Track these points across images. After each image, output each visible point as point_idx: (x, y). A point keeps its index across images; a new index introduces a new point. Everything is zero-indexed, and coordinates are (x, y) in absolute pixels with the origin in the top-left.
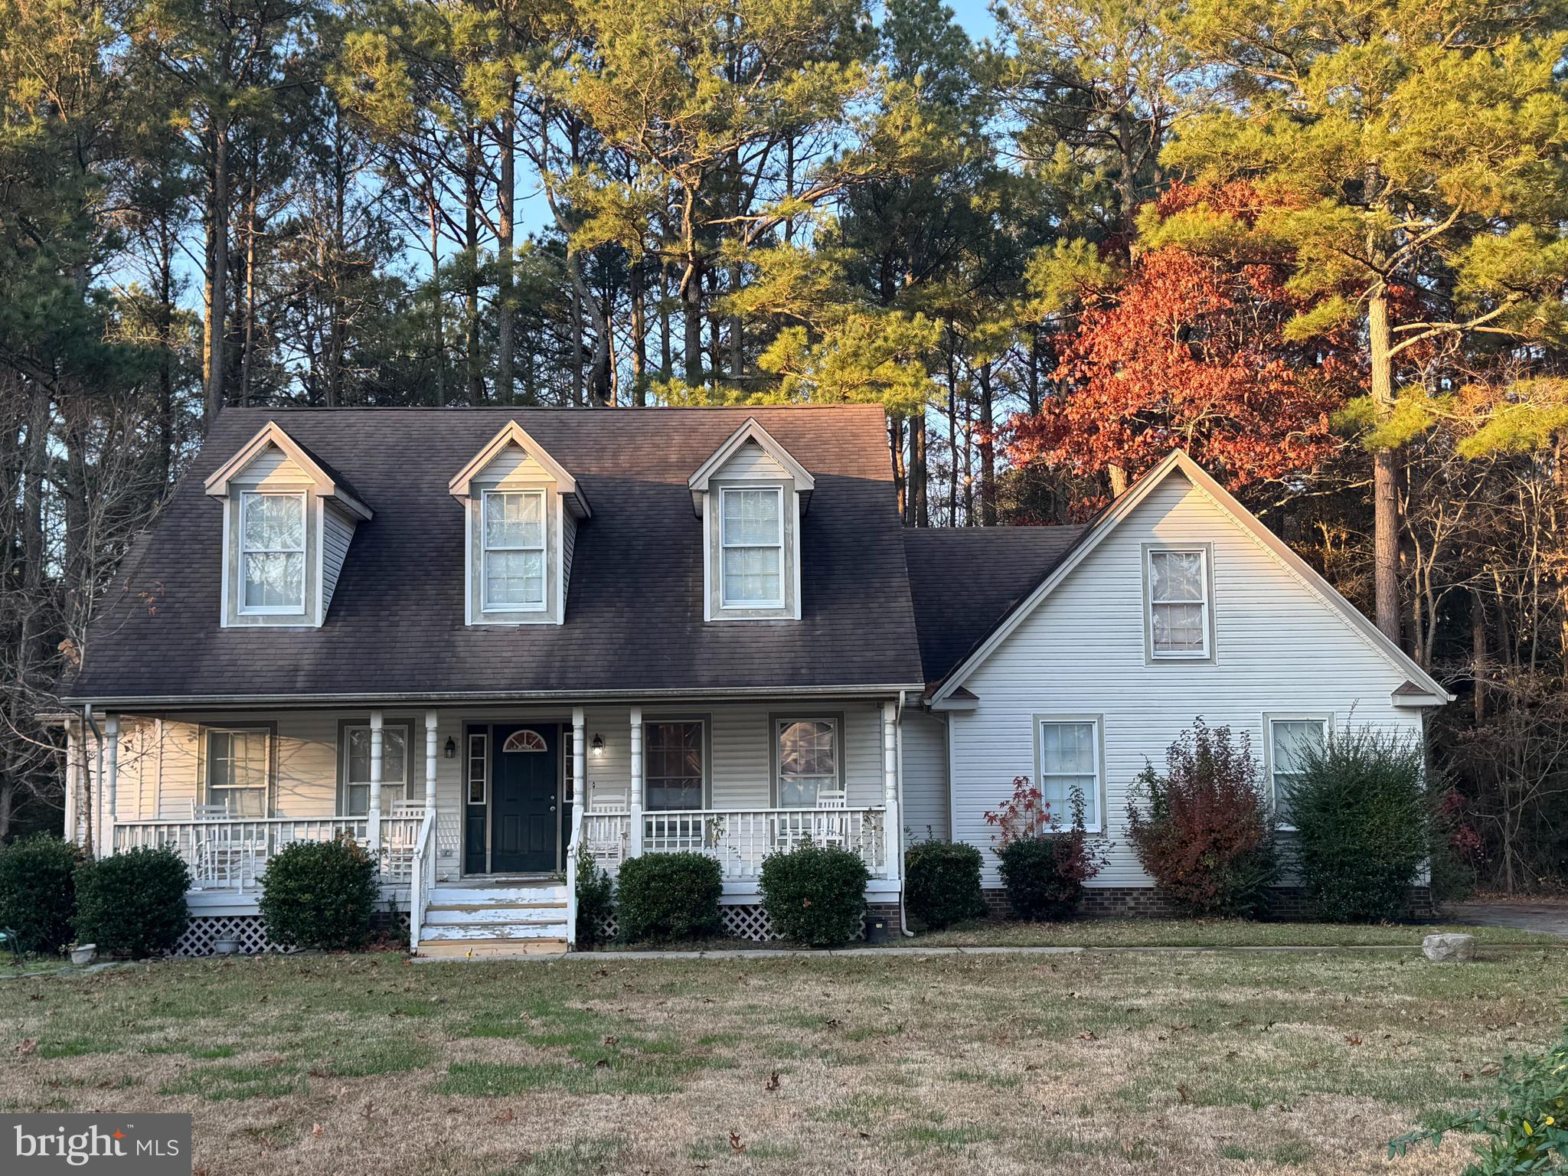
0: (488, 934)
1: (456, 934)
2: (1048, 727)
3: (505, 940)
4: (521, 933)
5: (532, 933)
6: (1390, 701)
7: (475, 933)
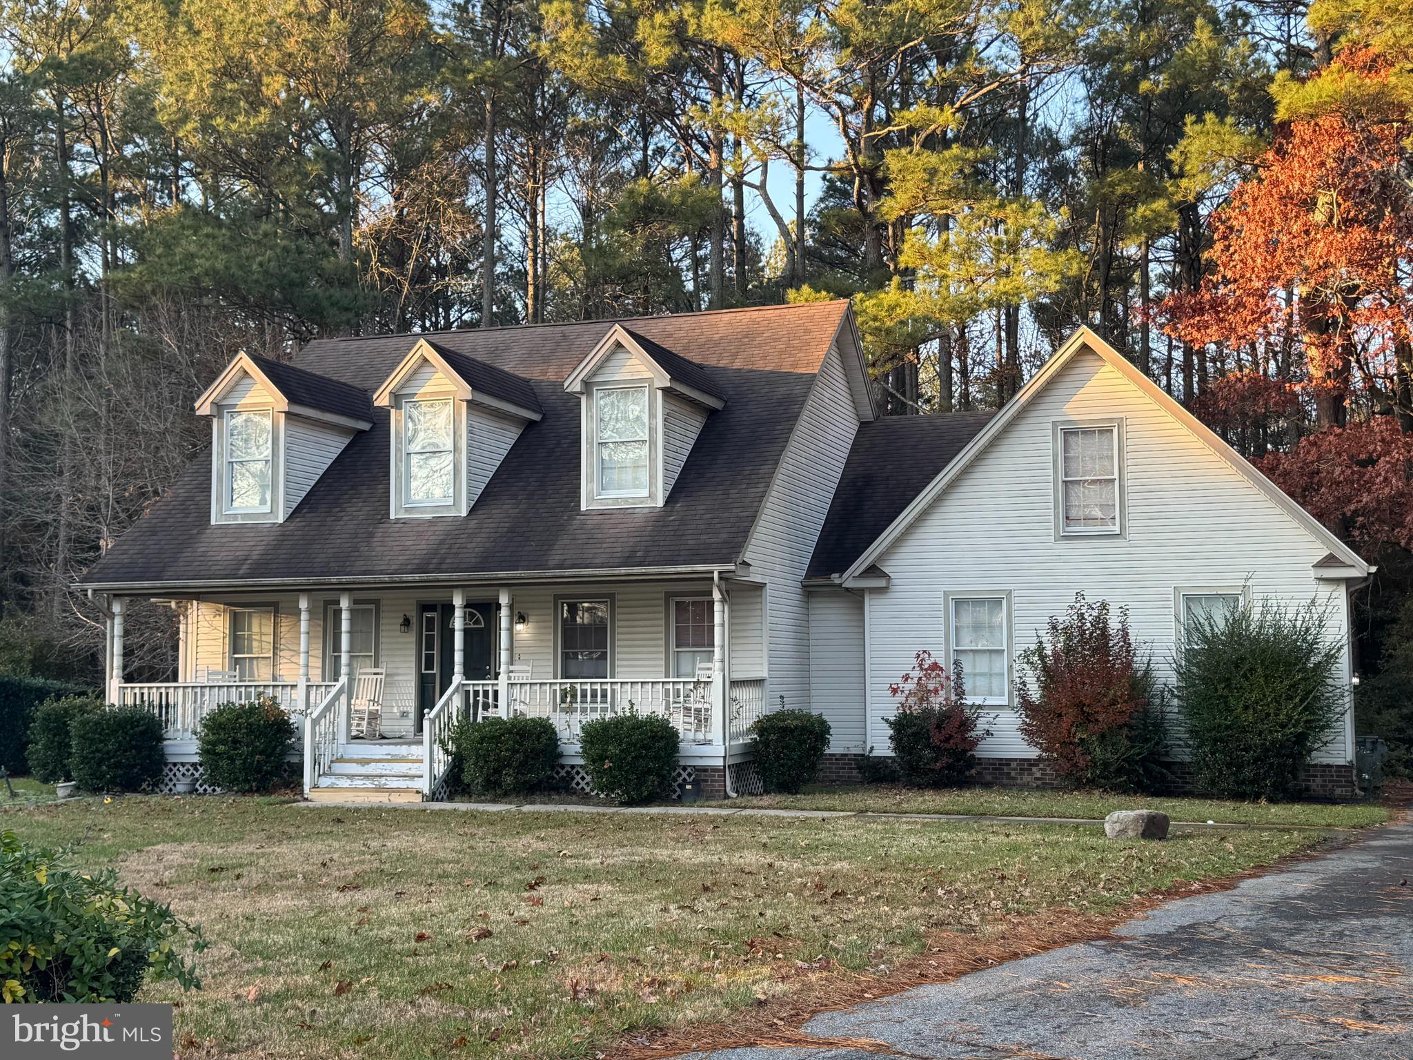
0: (369, 784)
1: (344, 783)
2: (959, 603)
3: (379, 789)
4: (394, 784)
5: (402, 784)
6: (1312, 573)
7: (359, 783)
